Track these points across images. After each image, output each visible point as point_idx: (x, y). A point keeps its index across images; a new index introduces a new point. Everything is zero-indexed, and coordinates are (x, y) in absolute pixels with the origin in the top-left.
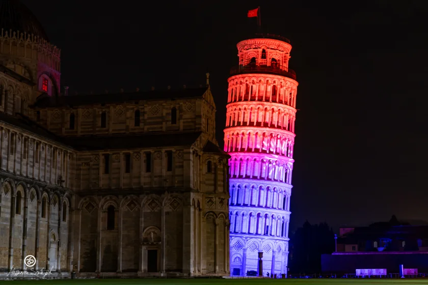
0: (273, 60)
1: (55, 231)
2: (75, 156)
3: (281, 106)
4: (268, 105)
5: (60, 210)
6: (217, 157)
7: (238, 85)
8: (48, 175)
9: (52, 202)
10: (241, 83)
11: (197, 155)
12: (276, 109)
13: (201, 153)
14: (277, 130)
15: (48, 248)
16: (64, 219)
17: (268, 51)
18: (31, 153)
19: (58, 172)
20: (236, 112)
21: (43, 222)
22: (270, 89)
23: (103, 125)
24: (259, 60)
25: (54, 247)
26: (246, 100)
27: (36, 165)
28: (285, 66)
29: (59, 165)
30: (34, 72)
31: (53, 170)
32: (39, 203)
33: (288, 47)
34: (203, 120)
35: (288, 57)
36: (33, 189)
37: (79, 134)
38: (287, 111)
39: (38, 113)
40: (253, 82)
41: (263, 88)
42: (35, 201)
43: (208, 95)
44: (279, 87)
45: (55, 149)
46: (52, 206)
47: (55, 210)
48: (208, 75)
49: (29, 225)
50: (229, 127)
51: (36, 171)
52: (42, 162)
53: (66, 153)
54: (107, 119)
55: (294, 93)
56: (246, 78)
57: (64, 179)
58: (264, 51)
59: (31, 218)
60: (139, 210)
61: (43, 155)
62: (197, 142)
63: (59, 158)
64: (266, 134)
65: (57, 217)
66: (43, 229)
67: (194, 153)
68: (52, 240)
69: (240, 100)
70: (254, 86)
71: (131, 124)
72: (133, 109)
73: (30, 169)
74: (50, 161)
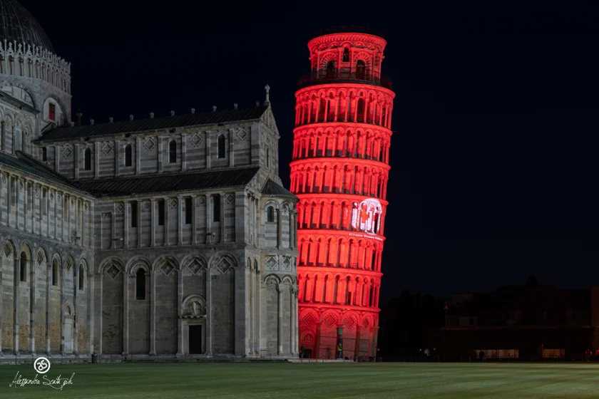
0: (360, 62)
1: (70, 303)
2: (93, 205)
3: (370, 128)
4: (352, 126)
5: (75, 275)
6: (280, 201)
7: (310, 101)
8: (59, 230)
9: (65, 264)
10: (314, 98)
11: (253, 198)
12: (362, 131)
13: (258, 195)
14: (364, 162)
15: (62, 323)
16: (81, 287)
17: (353, 49)
18: (37, 202)
19: (72, 226)
20: (307, 139)
21: (55, 290)
22: (354, 103)
23: (129, 163)
24: (341, 64)
25: (69, 323)
26: (321, 121)
27: (44, 218)
28: (376, 70)
29: (73, 217)
30: (37, 95)
31: (66, 224)
32: (48, 266)
33: (381, 42)
34: (262, 152)
35: (382, 57)
36: (40, 249)
37: (98, 175)
38: (378, 134)
39: (45, 149)
40: (331, 96)
41: (345, 103)
42: (44, 264)
43: (268, 115)
44: (367, 100)
45: (67, 196)
46: (65, 270)
47: (68, 275)
48: (268, 88)
49: (37, 295)
50: (297, 159)
51: (44, 226)
52: (51, 213)
53: (80, 202)
54: (133, 154)
55: (389, 108)
56: (321, 91)
57: (79, 235)
58: (346, 51)
59: (40, 286)
60: (177, 273)
61: (52, 205)
62: (254, 182)
63: (73, 208)
64: (349, 167)
65: (71, 285)
66: (54, 299)
67: (249, 196)
68: (66, 313)
69: (313, 121)
70: (332, 101)
71: (165, 159)
72: (166, 139)
73: (36, 224)
74: (61, 212)
